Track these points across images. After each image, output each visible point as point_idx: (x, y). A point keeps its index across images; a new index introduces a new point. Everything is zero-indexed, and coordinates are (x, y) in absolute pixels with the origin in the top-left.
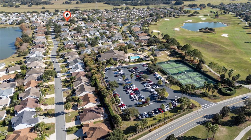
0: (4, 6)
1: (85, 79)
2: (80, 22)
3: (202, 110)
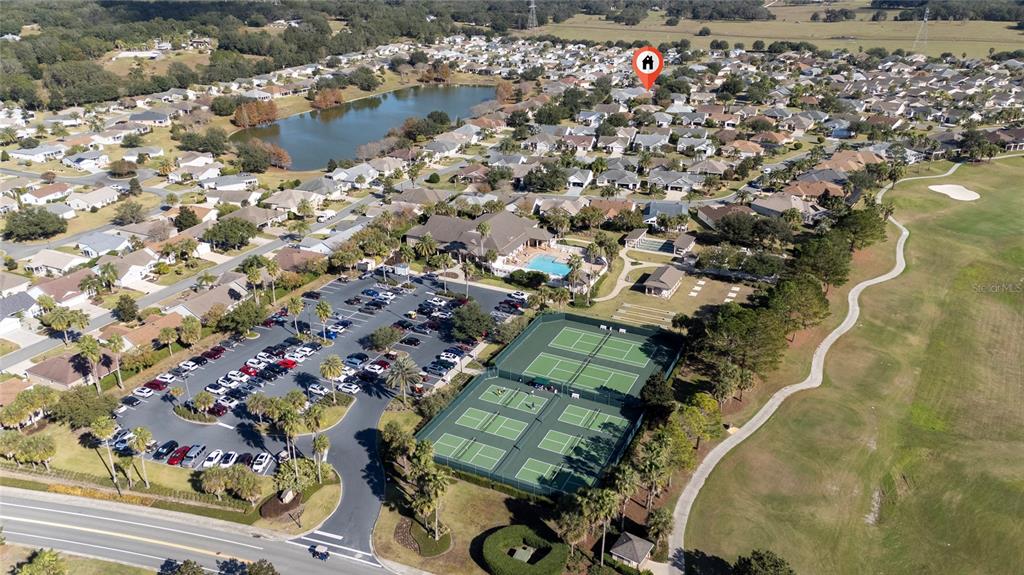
3: (282, 543)
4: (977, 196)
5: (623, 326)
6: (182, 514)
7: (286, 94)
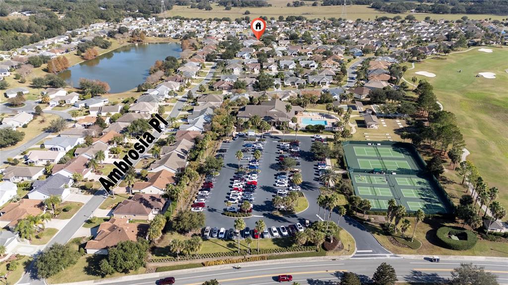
0: (191, 7)
1: (187, 145)
2: (281, 43)
3: (349, 259)
4: (435, 75)
5: (379, 142)
6: (287, 259)
7: (63, 53)
